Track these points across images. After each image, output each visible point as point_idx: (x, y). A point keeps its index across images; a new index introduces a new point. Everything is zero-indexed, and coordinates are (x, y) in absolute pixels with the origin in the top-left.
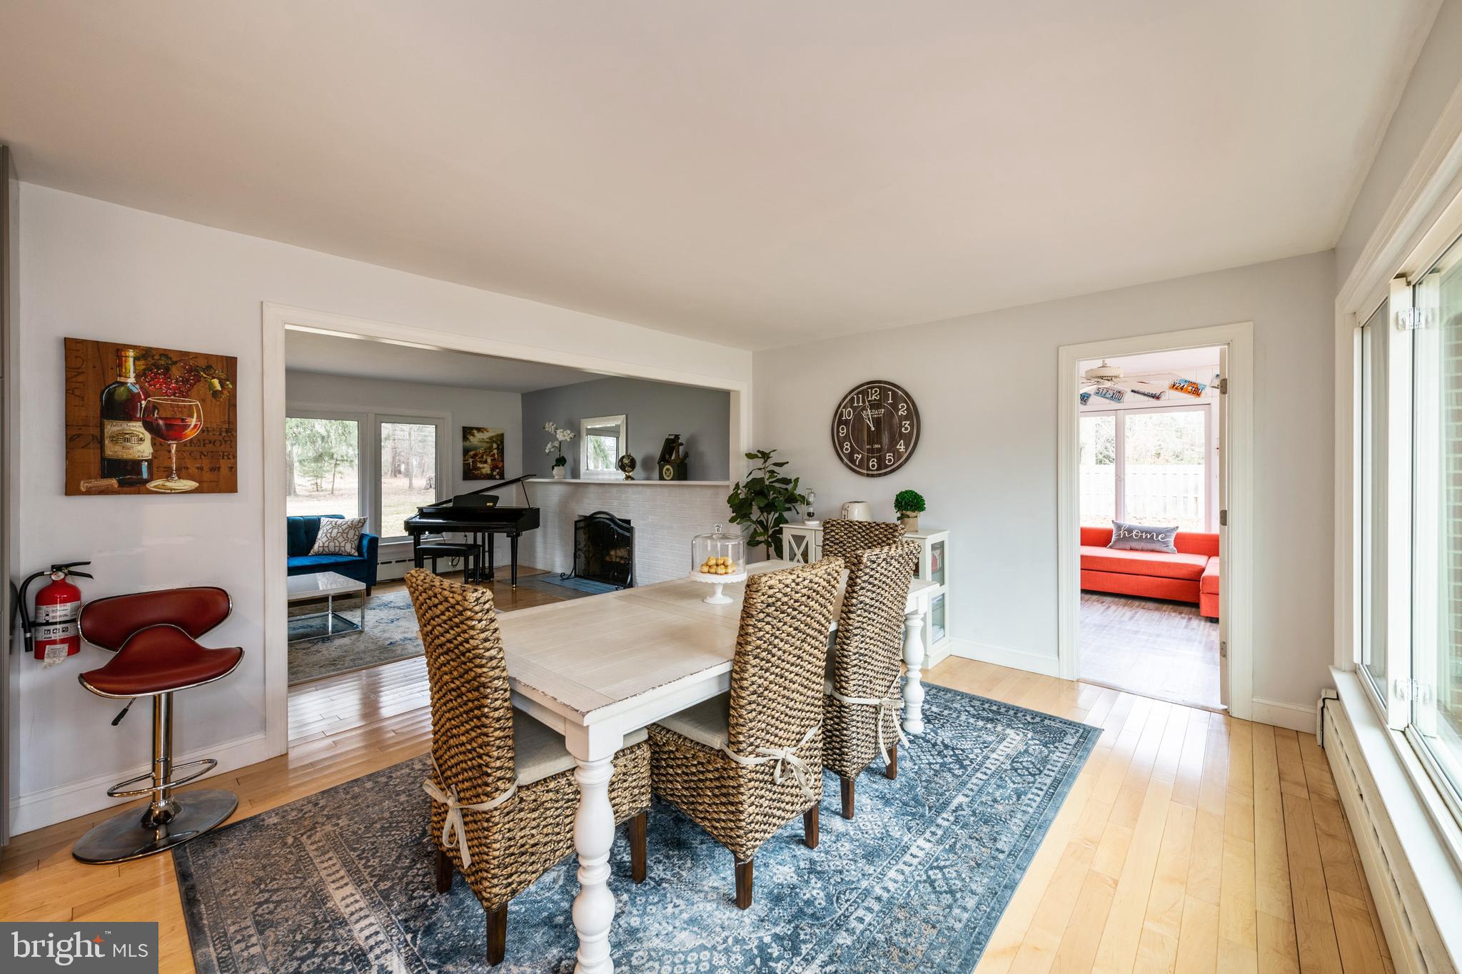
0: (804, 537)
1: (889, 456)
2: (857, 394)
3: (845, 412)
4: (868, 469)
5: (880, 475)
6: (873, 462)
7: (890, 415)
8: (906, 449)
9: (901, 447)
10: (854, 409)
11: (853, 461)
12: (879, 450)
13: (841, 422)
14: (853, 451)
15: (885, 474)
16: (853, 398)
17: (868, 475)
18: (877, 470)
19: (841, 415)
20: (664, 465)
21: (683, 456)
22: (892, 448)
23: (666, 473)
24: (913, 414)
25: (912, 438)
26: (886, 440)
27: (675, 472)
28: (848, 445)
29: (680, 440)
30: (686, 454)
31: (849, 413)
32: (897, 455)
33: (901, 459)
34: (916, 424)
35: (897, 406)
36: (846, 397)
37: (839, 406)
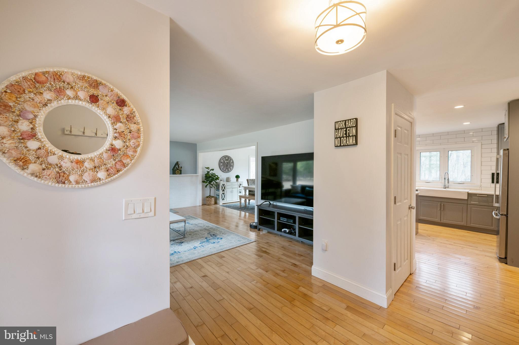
1: (229, 169)
2: (224, 157)
5: (228, 172)
6: (227, 170)
7: (229, 162)
9: (231, 168)
10: (223, 160)
11: (223, 170)
12: (228, 168)
13: (221, 162)
14: (223, 168)
17: (226, 173)
19: (221, 161)
20: (176, 170)
21: (180, 168)
22: (230, 167)
23: (177, 172)
24: (233, 162)
25: (233, 166)
26: (229, 166)
27: (180, 172)
28: (222, 167)
29: (179, 163)
30: (181, 167)
31: (222, 161)
32: (231, 169)
33: (231, 170)
34: (233, 164)
35: (230, 160)
36: (222, 158)
37: (221, 159)
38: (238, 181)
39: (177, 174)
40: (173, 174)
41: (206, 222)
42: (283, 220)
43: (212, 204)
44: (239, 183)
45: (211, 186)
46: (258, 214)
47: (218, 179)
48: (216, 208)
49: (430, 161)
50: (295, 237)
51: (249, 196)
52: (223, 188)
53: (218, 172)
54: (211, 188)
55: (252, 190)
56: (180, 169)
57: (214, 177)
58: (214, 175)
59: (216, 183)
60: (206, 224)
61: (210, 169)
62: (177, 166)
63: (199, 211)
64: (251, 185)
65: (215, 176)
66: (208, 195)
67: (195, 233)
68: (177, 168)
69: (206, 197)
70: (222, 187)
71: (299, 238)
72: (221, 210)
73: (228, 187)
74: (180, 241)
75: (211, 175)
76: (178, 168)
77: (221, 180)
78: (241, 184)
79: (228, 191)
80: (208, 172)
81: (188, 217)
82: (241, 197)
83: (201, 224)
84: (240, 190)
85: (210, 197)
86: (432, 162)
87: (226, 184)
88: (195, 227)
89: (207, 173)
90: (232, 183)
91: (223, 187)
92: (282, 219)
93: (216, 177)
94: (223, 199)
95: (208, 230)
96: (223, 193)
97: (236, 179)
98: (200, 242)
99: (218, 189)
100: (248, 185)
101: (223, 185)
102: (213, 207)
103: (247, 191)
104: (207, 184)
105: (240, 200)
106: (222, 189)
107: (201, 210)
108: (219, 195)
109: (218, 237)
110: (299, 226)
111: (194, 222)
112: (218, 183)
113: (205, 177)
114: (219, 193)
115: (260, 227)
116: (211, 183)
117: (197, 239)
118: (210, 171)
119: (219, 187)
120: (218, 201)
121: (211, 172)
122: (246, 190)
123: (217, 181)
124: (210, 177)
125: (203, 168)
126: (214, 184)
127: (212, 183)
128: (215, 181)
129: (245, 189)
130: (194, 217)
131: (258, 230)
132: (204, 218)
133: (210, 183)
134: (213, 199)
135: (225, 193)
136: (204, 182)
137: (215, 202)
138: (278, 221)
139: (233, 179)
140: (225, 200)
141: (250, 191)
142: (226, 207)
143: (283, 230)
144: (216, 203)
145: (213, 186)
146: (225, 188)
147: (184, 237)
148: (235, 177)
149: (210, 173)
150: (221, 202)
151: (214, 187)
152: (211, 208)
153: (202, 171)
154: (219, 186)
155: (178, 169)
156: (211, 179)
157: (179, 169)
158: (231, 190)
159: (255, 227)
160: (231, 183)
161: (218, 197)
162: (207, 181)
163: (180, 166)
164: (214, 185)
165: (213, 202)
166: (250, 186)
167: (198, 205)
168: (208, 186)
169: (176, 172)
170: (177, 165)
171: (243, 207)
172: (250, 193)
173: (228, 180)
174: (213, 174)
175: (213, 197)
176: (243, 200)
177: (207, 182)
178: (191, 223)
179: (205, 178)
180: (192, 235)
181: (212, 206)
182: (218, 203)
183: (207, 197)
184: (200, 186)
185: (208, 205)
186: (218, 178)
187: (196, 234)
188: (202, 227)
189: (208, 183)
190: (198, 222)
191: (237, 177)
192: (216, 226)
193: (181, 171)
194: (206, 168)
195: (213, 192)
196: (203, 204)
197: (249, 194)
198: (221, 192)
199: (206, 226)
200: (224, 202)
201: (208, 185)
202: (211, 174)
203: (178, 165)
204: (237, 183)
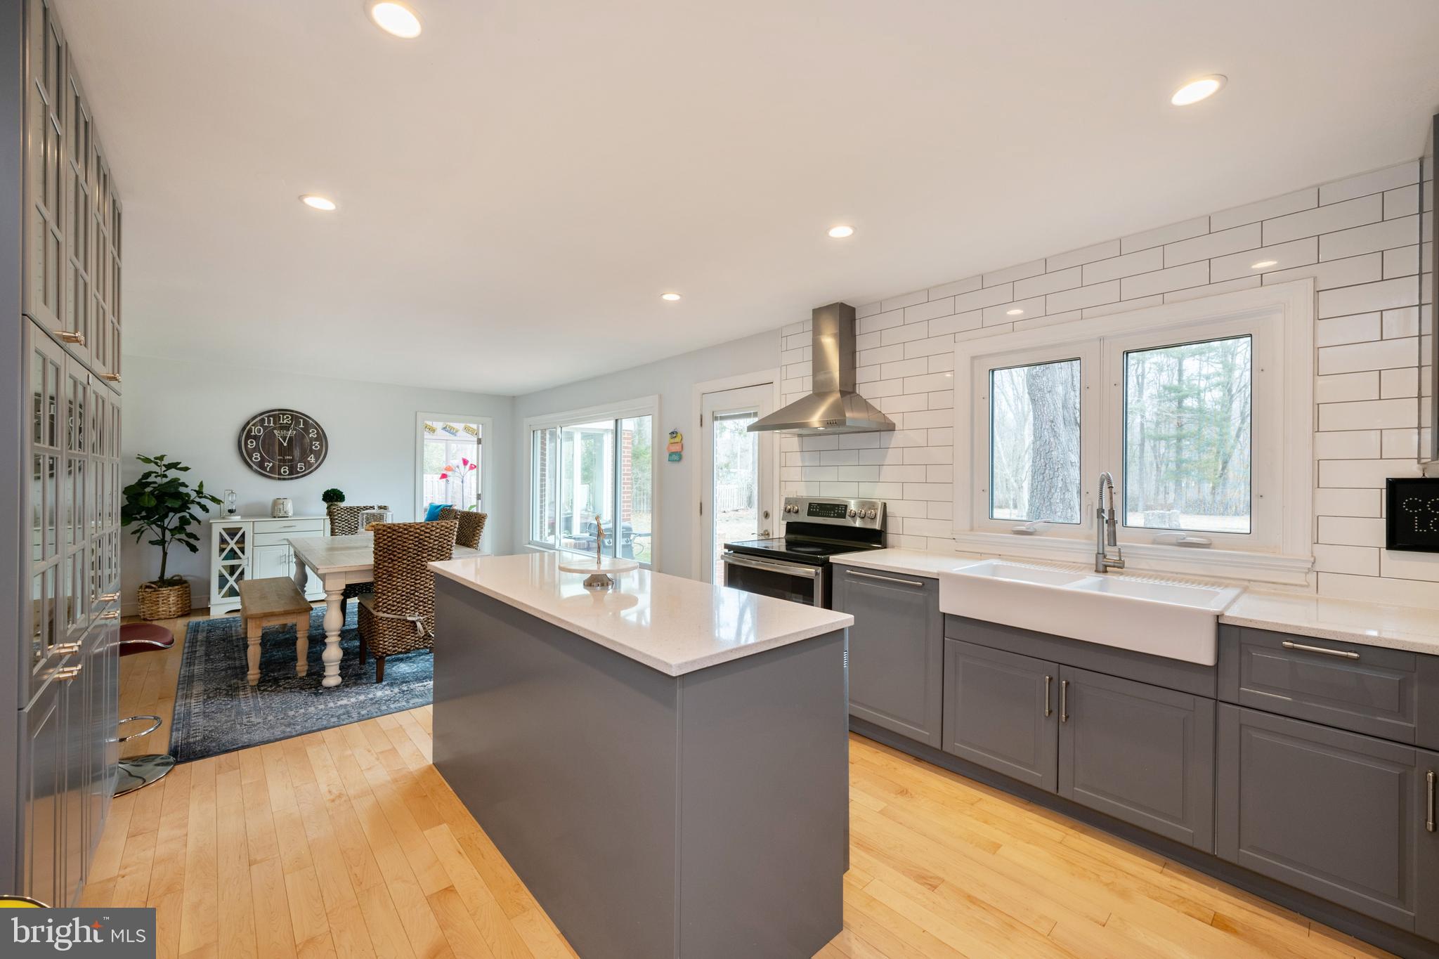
1: (300, 465)
2: (269, 417)
3: (254, 429)
4: (280, 474)
5: (291, 479)
6: (285, 469)
7: (301, 436)
8: (316, 460)
9: (312, 459)
10: (266, 428)
11: (263, 468)
12: (290, 461)
13: (250, 437)
14: (264, 460)
15: (297, 478)
16: (263, 419)
17: (279, 479)
18: (288, 475)
19: (250, 432)
22: (303, 458)
24: (322, 437)
25: (321, 454)
26: (297, 453)
28: (257, 455)
31: (258, 431)
32: (308, 464)
33: (310, 469)
34: (324, 445)
35: (306, 430)
36: (255, 418)
37: (248, 423)
49: (1179, 450)
52: (233, 545)
70: (226, 541)
73: (263, 540)
75: (167, 487)
77: (229, 511)
79: (261, 558)
80: (150, 476)
85: (160, 583)
86: (1186, 455)
87: (246, 529)
89: (140, 480)
90: (294, 524)
91: (233, 542)
94: (230, 593)
96: (234, 568)
101: (234, 531)
104: (143, 526)
106: (222, 550)
108: (206, 577)
118: (165, 471)
135: (244, 568)
150: (216, 606)
158: (281, 550)
160: (290, 524)
161: (200, 585)
191: (333, 497)
194: (141, 458)
198: (218, 563)
201: (146, 529)
202: (165, 483)
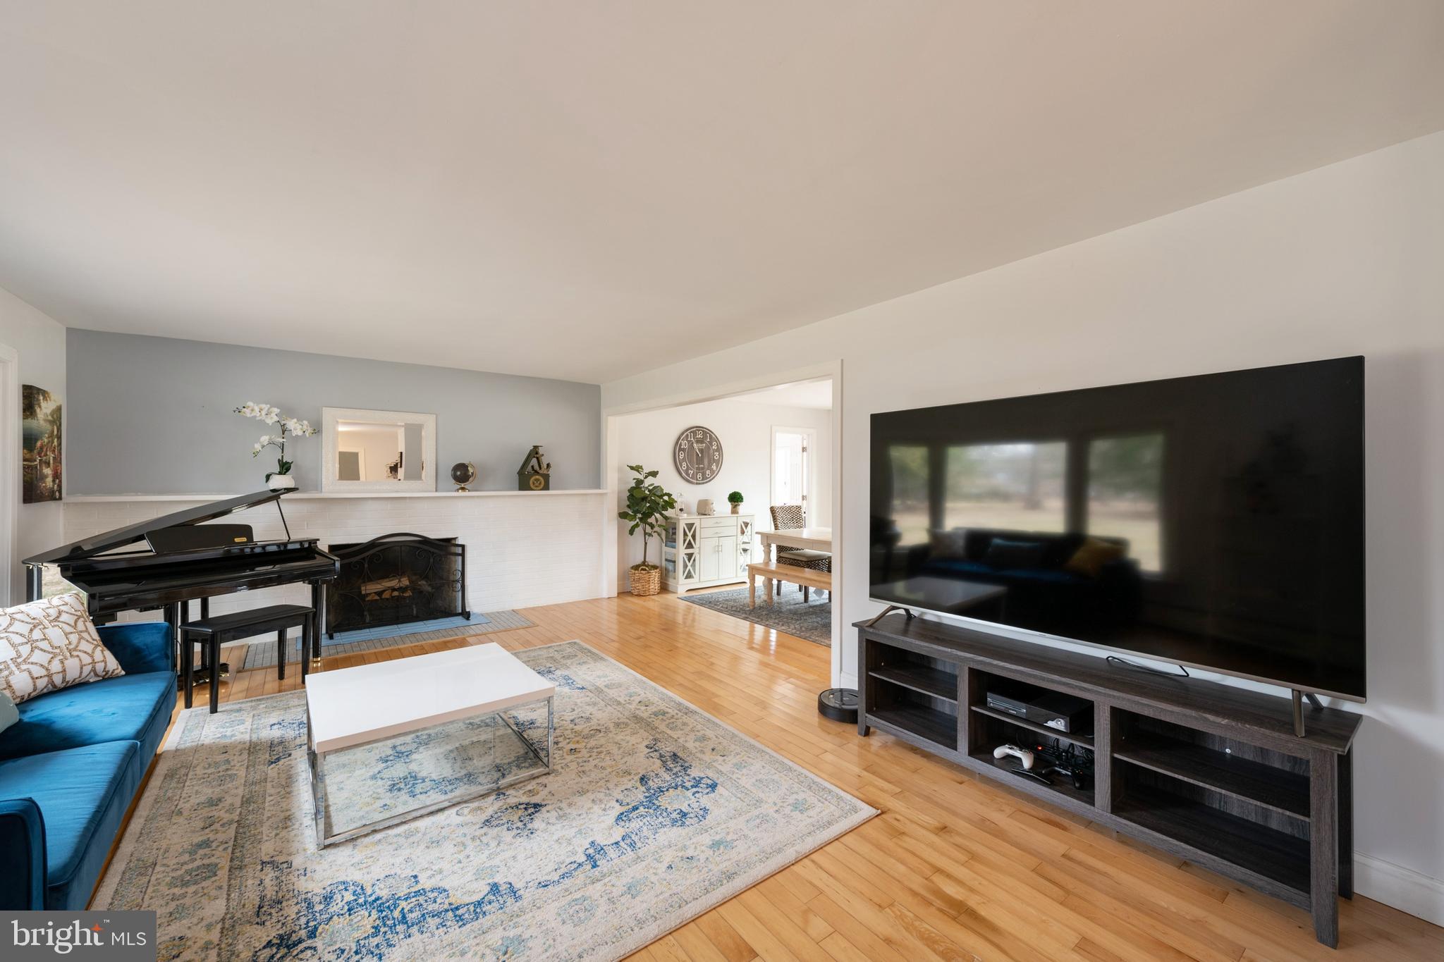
0: (694, 524)
1: (708, 472)
2: (690, 433)
3: (683, 443)
4: (697, 480)
5: (703, 483)
6: (700, 475)
7: (708, 448)
8: (717, 468)
9: (714, 467)
10: (689, 442)
11: (688, 475)
12: (703, 468)
13: (680, 449)
14: (688, 469)
15: (706, 482)
16: (687, 435)
17: (697, 484)
18: (702, 480)
19: (681, 445)
20: (530, 476)
21: (545, 467)
22: (709, 467)
23: (534, 483)
24: (719, 449)
25: (719, 463)
26: (706, 462)
27: (545, 482)
28: (684, 464)
29: (541, 451)
30: (548, 465)
31: (685, 445)
32: (712, 472)
33: (714, 474)
34: (721, 455)
35: (711, 443)
36: (683, 434)
37: (679, 438)
38: (737, 513)
39: (534, 488)
40: (521, 489)
41: (636, 679)
42: (1011, 710)
43: (652, 593)
44: (740, 522)
45: (648, 529)
46: (864, 662)
47: (673, 507)
48: (667, 607)
50: (1092, 808)
51: (777, 567)
52: (690, 537)
53: (670, 482)
54: (647, 536)
55: (790, 545)
56: (543, 471)
57: (657, 499)
58: (656, 491)
59: (666, 518)
60: (639, 690)
61: (646, 470)
62: (534, 462)
63: (609, 621)
64: (786, 526)
65: (661, 497)
66: (639, 560)
67: (592, 743)
68: (533, 467)
69: (632, 568)
70: (685, 534)
71: (1114, 817)
72: (680, 619)
73: (705, 533)
74: (525, 799)
75: (649, 491)
76: (537, 467)
77: (681, 510)
78: (746, 524)
79: (704, 548)
80: (639, 482)
81: (569, 650)
82: (753, 570)
83: (620, 685)
84: (744, 543)
85: (643, 566)
87: (697, 525)
88: (595, 704)
89: (634, 485)
90: (719, 520)
91: (690, 535)
92: (993, 700)
93: (666, 498)
94: (689, 576)
95: (646, 724)
96: (690, 556)
97: (729, 505)
98: (618, 809)
99: (671, 539)
100: (776, 527)
101: (690, 526)
102: (654, 603)
103: (774, 548)
104: (636, 522)
105: (753, 580)
106: (685, 541)
107: (615, 616)
108: (674, 562)
109: (695, 773)
110: (1116, 755)
111: (589, 679)
112: (671, 518)
113: (628, 500)
114: (675, 555)
115: (872, 719)
116: (650, 520)
117: (602, 783)
118: (646, 477)
119: (674, 533)
120: (671, 582)
121: (649, 481)
122: (769, 546)
123: (669, 513)
124: (644, 499)
125: (620, 470)
126: (659, 523)
127: (652, 520)
128: (662, 514)
129: (767, 539)
130: (590, 651)
131: (860, 734)
132: (623, 656)
133: (644, 519)
134: (655, 575)
135: (696, 556)
136: (625, 518)
137: (661, 586)
138: (973, 708)
139: (723, 506)
140: (696, 577)
141: (781, 549)
142: (701, 605)
143: (999, 752)
144: (664, 588)
145: (655, 529)
146: (694, 536)
147: (547, 770)
148: (727, 500)
149: (646, 485)
150: (682, 586)
151: (659, 535)
152: (649, 609)
153: (619, 480)
154: (675, 529)
155: (536, 472)
156: (648, 505)
157: (541, 472)
158: (714, 542)
159: (849, 717)
160: (715, 520)
161: (670, 567)
162: (636, 512)
163: (544, 461)
164: (659, 526)
165: (655, 585)
166: (782, 532)
167: (605, 595)
168: (639, 531)
169: (529, 483)
170: (535, 459)
171: (761, 608)
172: (782, 554)
173: (704, 509)
174: (655, 487)
175: (655, 567)
176: (760, 580)
177: (635, 516)
178: (580, 684)
179: (628, 503)
180: (584, 752)
181: (653, 600)
182: (670, 589)
183: (636, 568)
184: (610, 529)
185: (639, 595)
186: (670, 504)
187: (598, 750)
188: (619, 703)
189: (638, 520)
190: (606, 676)
191: (735, 498)
192: (680, 704)
193: (546, 477)
194: (632, 468)
195: (655, 550)
196: (623, 593)
197: (780, 560)
198: (681, 551)
199: (638, 699)
200: (693, 583)
201: (637, 525)
202: (647, 488)
203: (537, 458)
204: (733, 520)
